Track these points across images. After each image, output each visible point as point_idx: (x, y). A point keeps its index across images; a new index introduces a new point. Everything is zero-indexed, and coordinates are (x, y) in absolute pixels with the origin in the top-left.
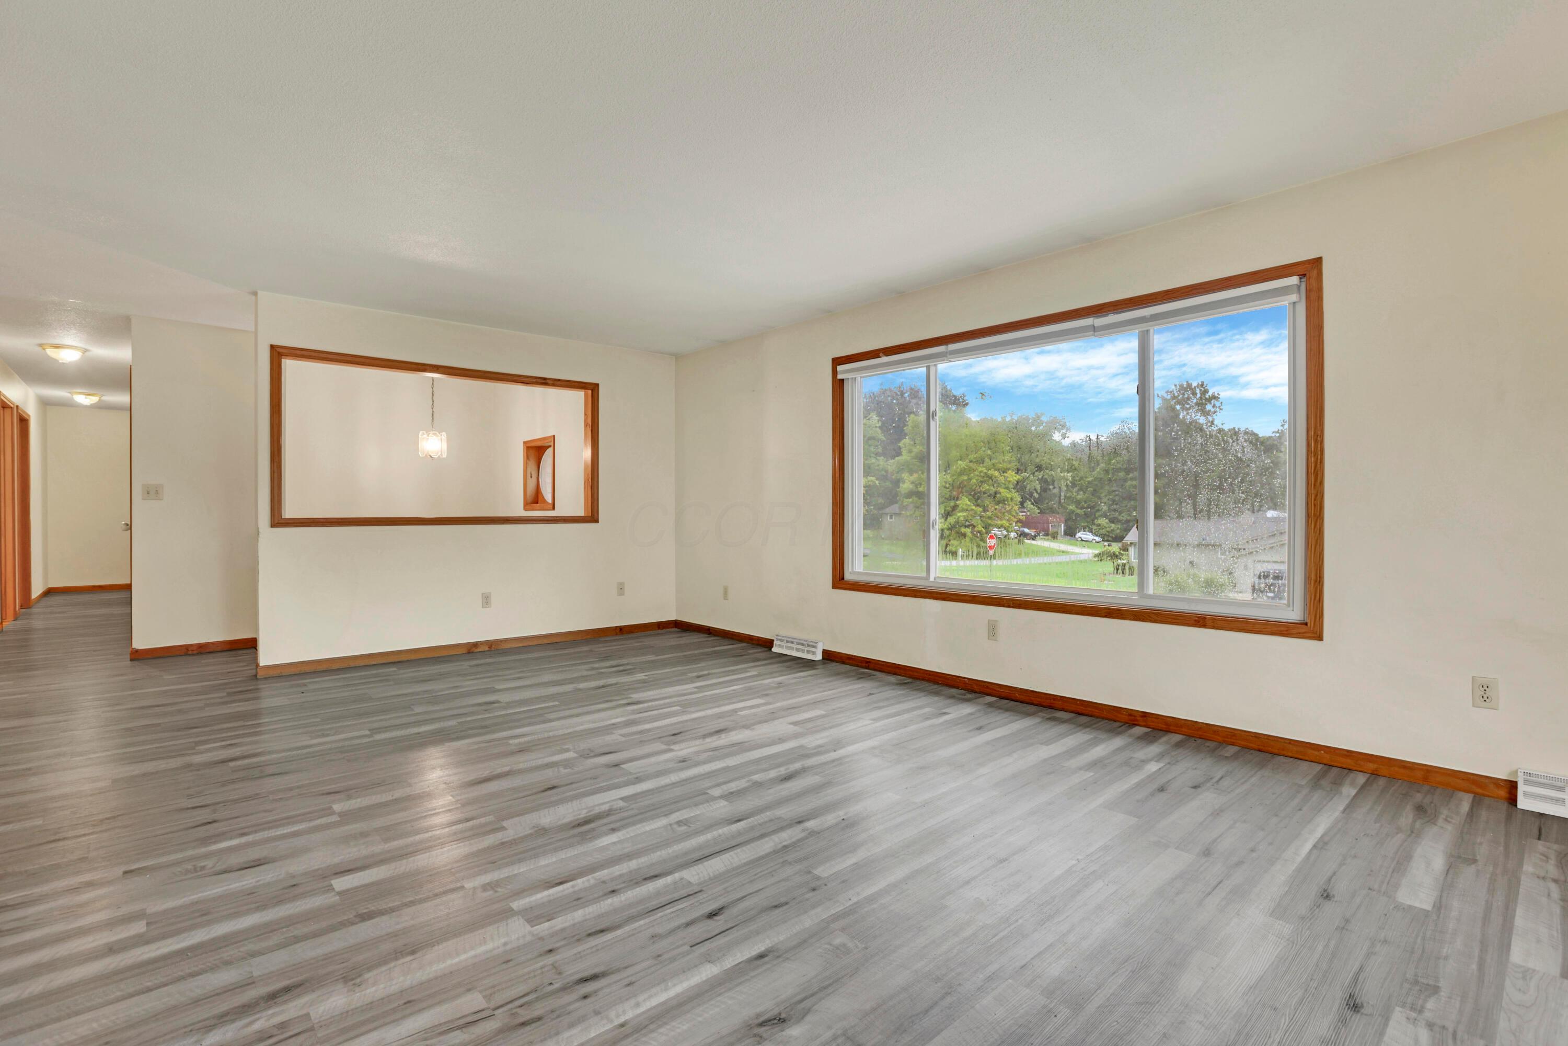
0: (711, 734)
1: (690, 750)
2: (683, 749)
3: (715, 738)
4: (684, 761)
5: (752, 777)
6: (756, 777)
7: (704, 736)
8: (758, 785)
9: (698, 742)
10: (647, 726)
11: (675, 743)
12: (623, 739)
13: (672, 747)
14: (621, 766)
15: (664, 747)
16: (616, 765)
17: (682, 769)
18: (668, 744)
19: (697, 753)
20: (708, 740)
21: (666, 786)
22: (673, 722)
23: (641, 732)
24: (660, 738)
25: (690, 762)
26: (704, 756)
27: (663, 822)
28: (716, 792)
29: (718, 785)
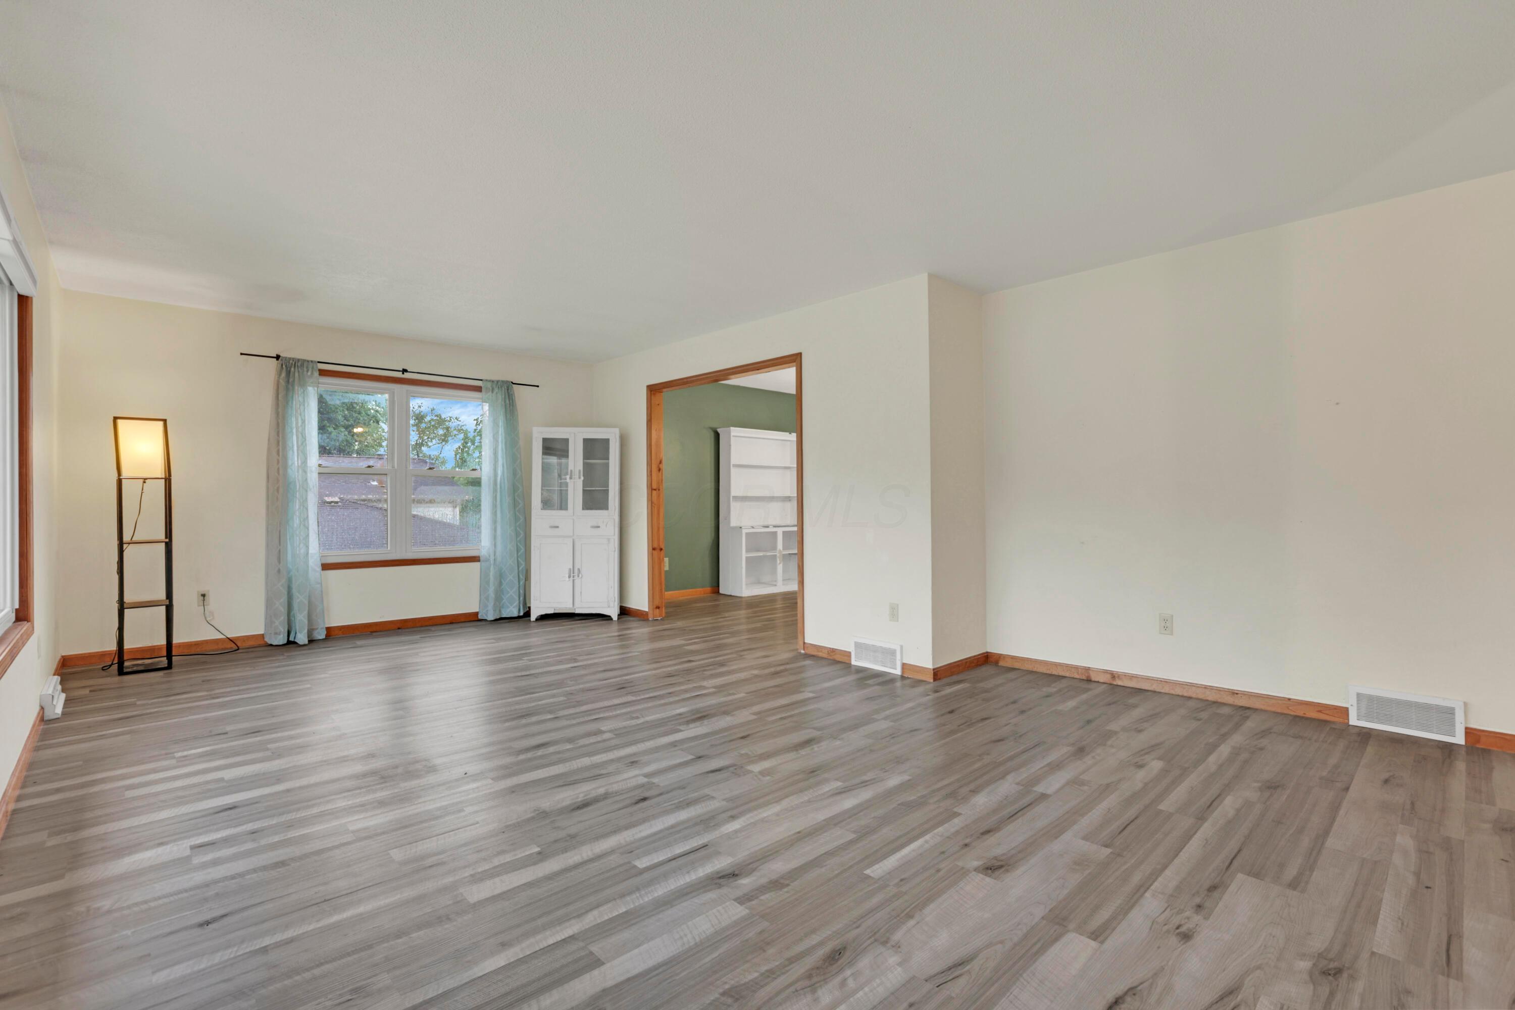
0: (596, 800)
1: (625, 776)
2: (632, 778)
3: (593, 794)
4: (633, 762)
5: (573, 746)
6: (569, 746)
7: (606, 796)
8: (570, 740)
9: (615, 787)
10: (684, 815)
11: (642, 786)
12: (707, 791)
13: (645, 780)
14: (693, 757)
15: (655, 780)
16: (700, 757)
17: (635, 754)
18: (650, 786)
19: (618, 772)
20: (602, 791)
21: (648, 740)
22: (647, 824)
23: (688, 804)
24: (661, 794)
25: (627, 762)
26: (611, 768)
27: (648, 718)
28: (607, 736)
29: (604, 741)
